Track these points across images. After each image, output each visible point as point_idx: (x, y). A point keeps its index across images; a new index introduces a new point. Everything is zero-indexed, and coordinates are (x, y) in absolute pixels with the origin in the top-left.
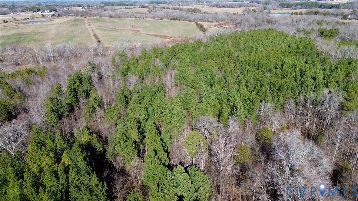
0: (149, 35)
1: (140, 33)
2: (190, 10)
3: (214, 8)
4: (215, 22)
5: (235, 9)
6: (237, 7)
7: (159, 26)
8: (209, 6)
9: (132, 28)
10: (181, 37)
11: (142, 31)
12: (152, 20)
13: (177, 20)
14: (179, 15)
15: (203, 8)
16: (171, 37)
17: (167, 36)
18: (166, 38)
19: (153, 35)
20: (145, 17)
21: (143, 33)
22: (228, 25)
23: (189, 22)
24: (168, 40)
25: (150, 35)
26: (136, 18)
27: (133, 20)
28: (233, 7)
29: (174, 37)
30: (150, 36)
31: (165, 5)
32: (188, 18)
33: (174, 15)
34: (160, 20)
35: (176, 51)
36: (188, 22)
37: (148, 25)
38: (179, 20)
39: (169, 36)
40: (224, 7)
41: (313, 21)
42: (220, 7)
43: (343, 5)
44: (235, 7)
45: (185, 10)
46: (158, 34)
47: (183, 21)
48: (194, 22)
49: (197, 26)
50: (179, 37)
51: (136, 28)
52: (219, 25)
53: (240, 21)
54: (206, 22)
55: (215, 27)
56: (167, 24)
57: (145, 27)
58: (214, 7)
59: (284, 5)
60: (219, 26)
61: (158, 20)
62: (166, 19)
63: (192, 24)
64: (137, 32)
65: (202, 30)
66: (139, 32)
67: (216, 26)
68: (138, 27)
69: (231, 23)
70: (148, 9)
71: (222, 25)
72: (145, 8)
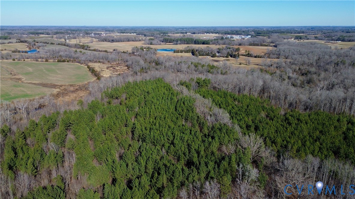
0: (33, 85)
1: (22, 82)
2: (78, 46)
3: (103, 43)
4: (107, 62)
5: (124, 44)
6: (126, 41)
7: (44, 70)
8: (97, 40)
9: (10, 76)
10: (73, 85)
11: (24, 79)
12: (35, 63)
13: (65, 62)
14: (67, 55)
15: (92, 43)
16: (61, 86)
17: (56, 84)
18: (55, 88)
19: (38, 84)
20: (26, 58)
21: (25, 82)
22: (120, 67)
23: (80, 64)
24: (58, 90)
25: (35, 84)
26: (14, 60)
27: (10, 64)
28: (122, 42)
29: (65, 86)
30: (35, 86)
31: (49, 37)
32: (77, 58)
33: (61, 55)
34: (45, 62)
35: (70, 121)
36: (77, 63)
37: (30, 69)
38: (68, 62)
39: (58, 84)
40: (113, 41)
41: (191, 63)
42: (109, 41)
43: (212, 41)
44: (124, 42)
45: (72, 46)
46: (45, 82)
47: (73, 63)
48: (85, 63)
49: (88, 69)
50: (71, 85)
51: (15, 75)
52: (111, 67)
53: (131, 63)
54: (97, 62)
55: (107, 69)
56: (54, 67)
57: (27, 74)
58: (103, 41)
59: (167, 40)
60: (111, 69)
61: (43, 62)
62: (52, 61)
63: (82, 67)
64: (18, 80)
65: (95, 75)
66: (20, 82)
67: (109, 68)
68: (18, 74)
69: (122, 64)
70: (27, 44)
71: (114, 67)
72: (23, 42)
